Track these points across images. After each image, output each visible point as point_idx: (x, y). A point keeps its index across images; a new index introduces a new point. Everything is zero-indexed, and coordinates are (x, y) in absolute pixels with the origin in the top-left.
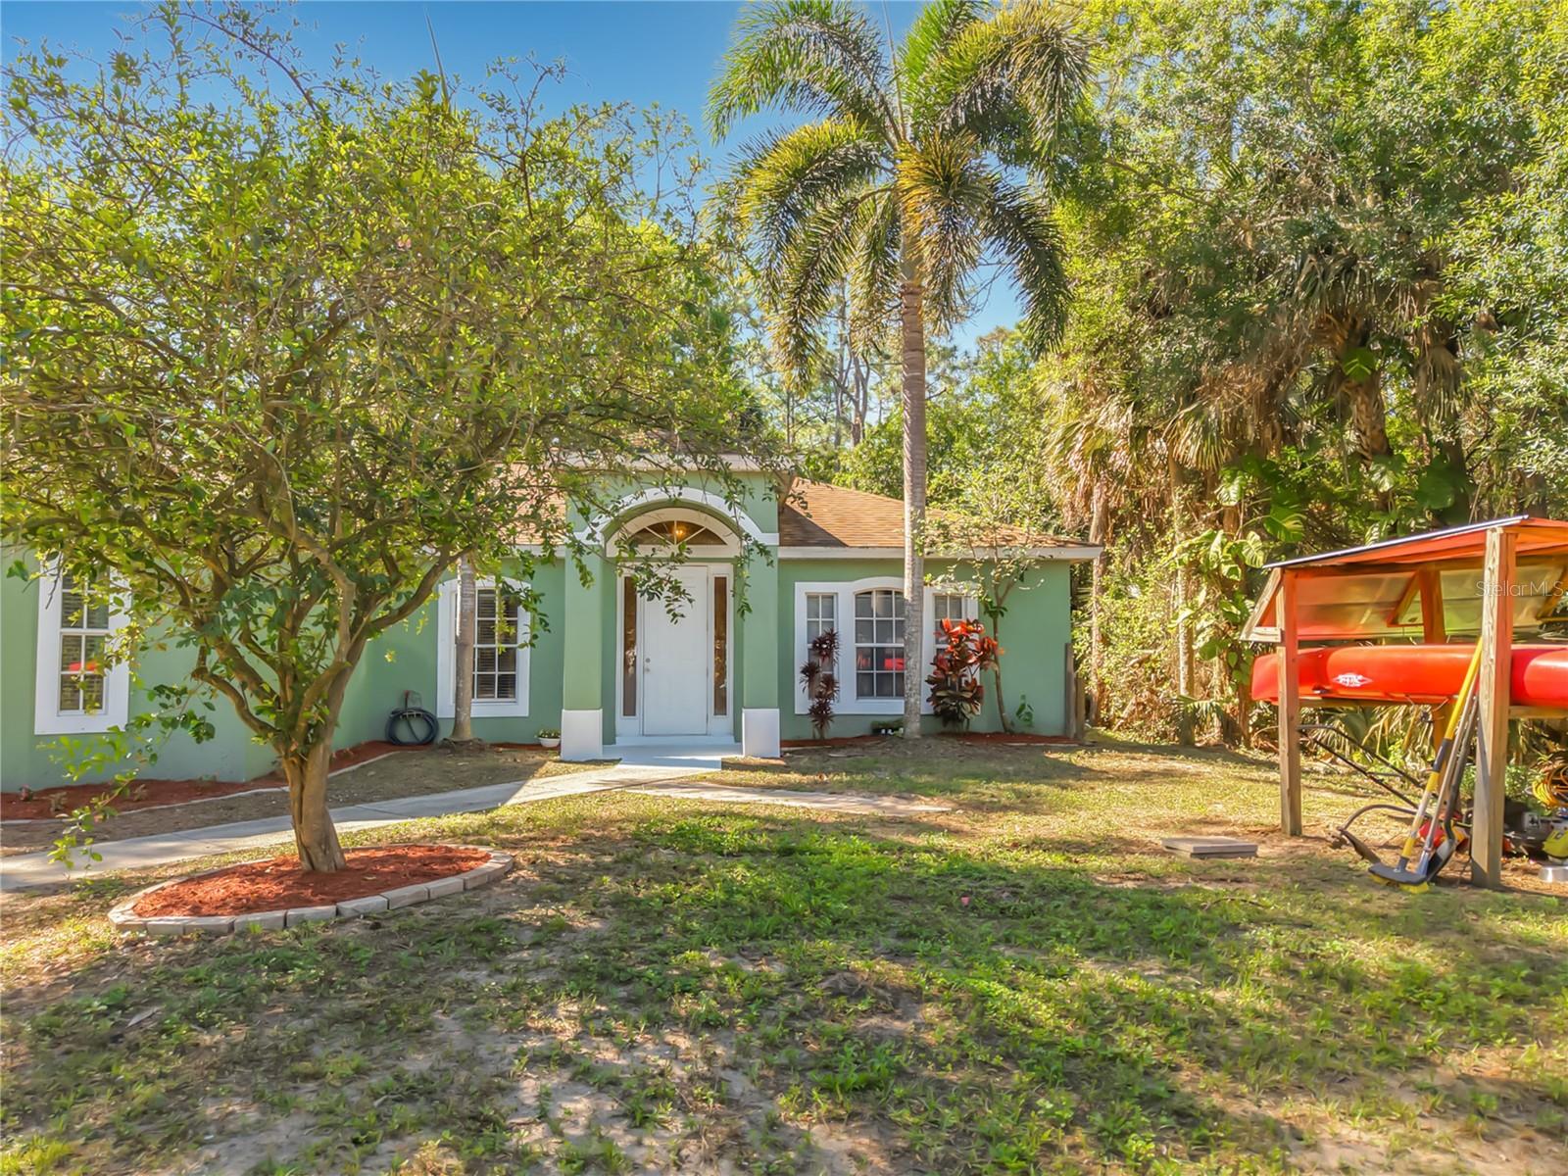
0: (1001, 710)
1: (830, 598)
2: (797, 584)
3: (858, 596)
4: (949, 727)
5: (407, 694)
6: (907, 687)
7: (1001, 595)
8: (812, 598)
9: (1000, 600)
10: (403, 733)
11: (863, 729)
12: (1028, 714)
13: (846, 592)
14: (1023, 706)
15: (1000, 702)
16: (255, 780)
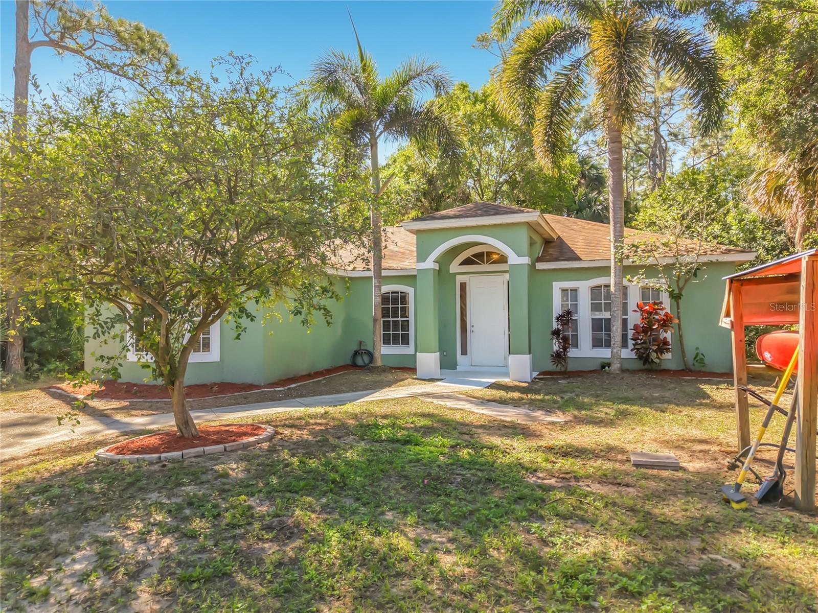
0: (684, 357)
1: (575, 291)
2: (554, 283)
3: (593, 289)
4: (647, 366)
5: (361, 343)
6: (612, 343)
7: (681, 286)
8: (564, 291)
9: (681, 289)
10: (359, 361)
11: (595, 366)
12: (701, 359)
13: (584, 287)
14: (697, 355)
15: (683, 352)
16: (269, 384)
